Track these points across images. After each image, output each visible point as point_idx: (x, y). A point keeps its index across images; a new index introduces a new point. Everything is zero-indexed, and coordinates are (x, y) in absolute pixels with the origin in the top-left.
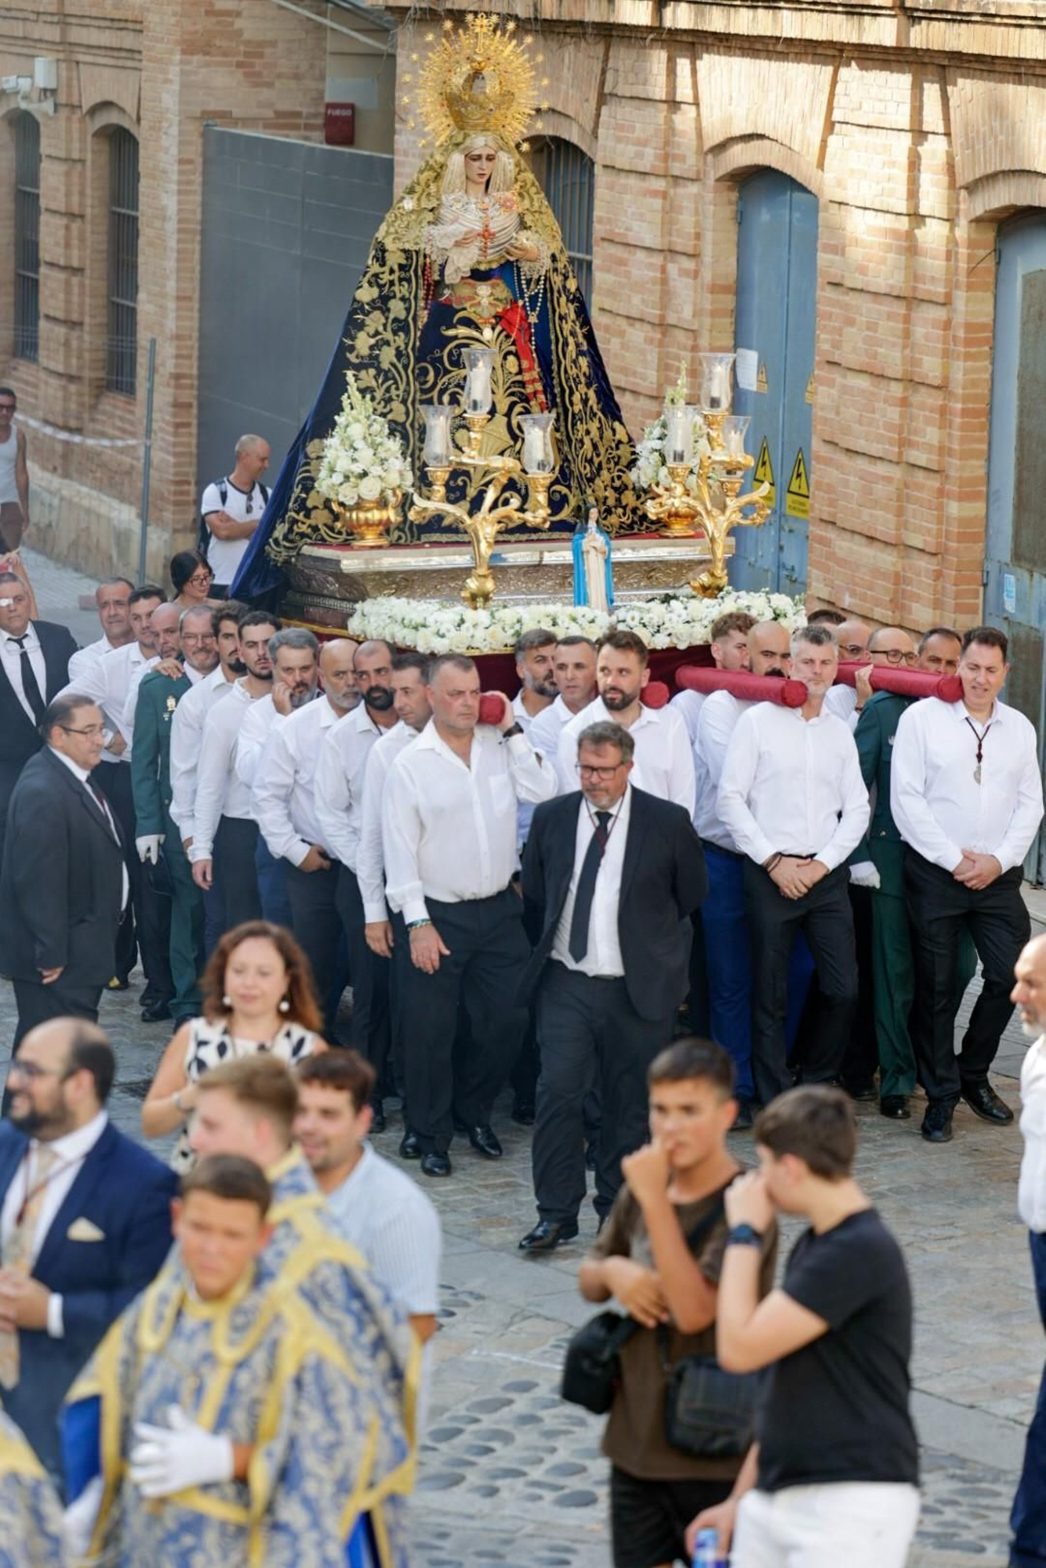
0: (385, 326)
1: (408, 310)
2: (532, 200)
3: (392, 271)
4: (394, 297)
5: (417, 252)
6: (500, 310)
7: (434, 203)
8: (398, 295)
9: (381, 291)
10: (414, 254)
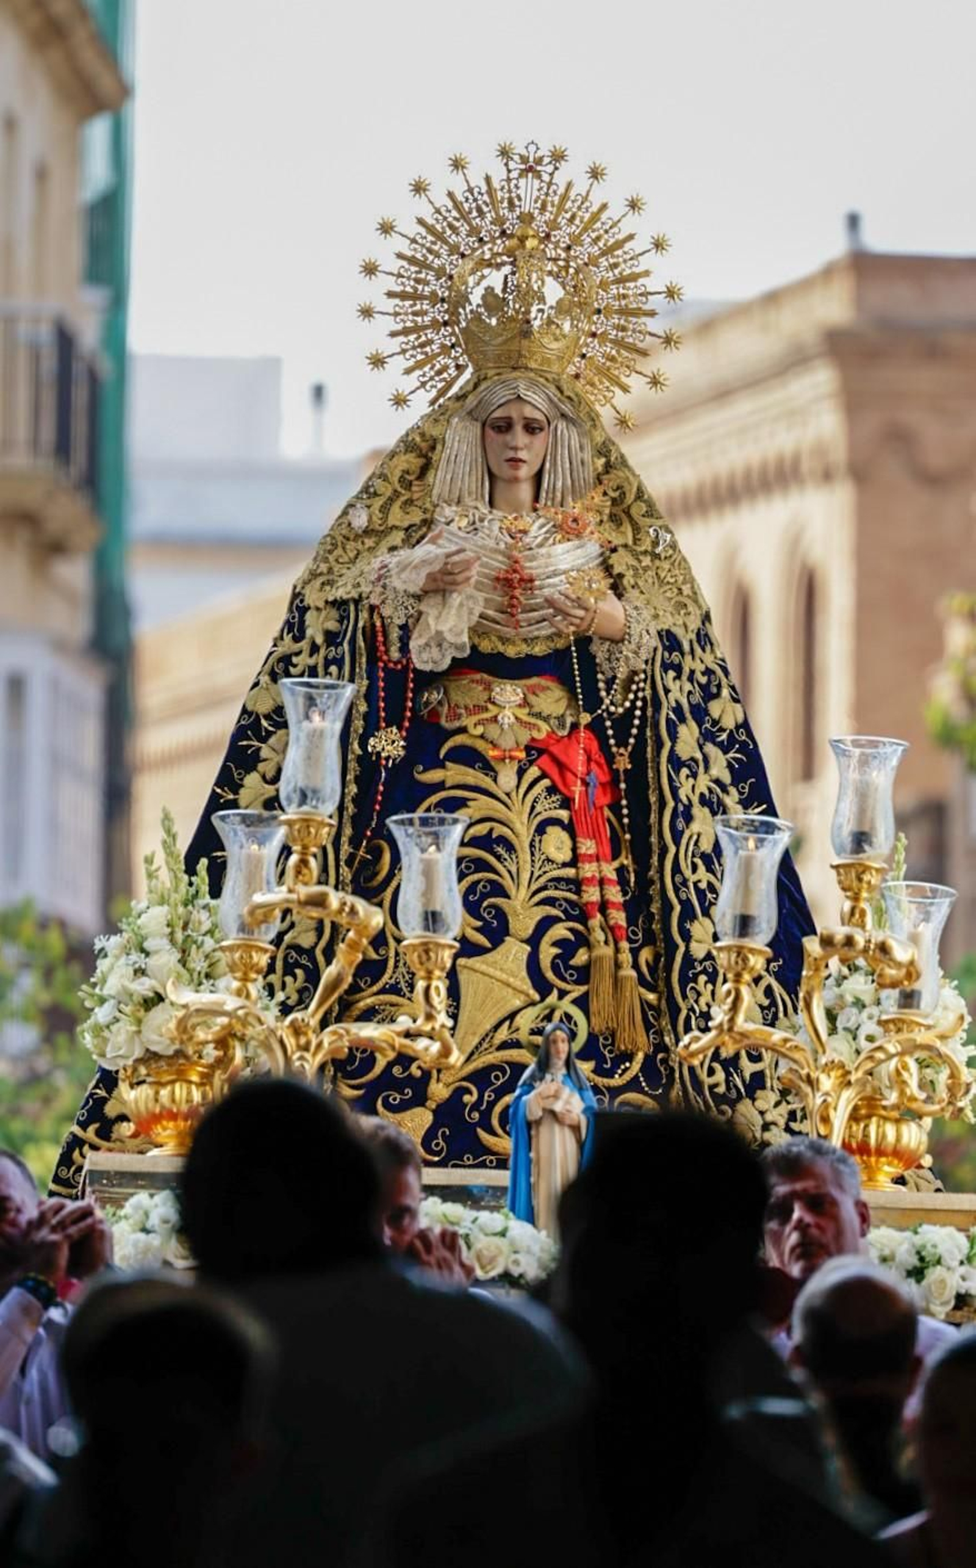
2: (636, 529)
6: (541, 736)
7: (417, 517)
10: (352, 608)
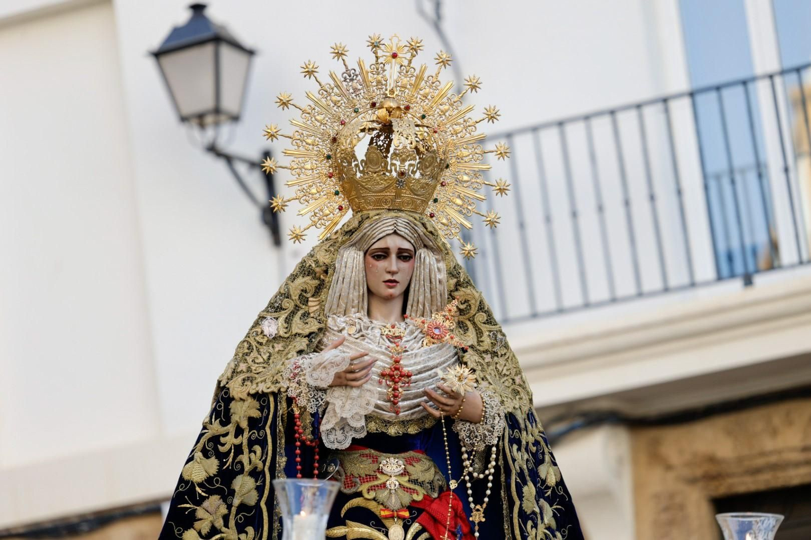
0: (226, 518)
1: (260, 490)
2: (479, 333)
3: (239, 431)
4: (242, 471)
5: (275, 395)
6: (419, 498)
7: (314, 326)
8: (247, 468)
9: (222, 464)
10: (272, 399)
